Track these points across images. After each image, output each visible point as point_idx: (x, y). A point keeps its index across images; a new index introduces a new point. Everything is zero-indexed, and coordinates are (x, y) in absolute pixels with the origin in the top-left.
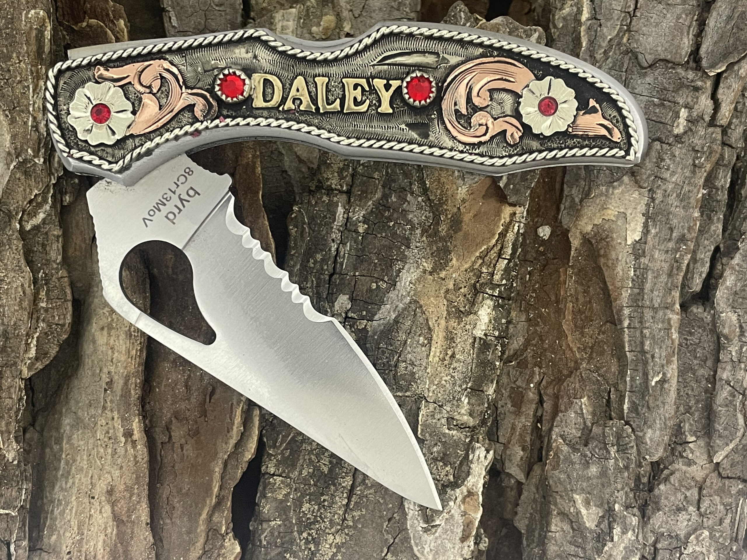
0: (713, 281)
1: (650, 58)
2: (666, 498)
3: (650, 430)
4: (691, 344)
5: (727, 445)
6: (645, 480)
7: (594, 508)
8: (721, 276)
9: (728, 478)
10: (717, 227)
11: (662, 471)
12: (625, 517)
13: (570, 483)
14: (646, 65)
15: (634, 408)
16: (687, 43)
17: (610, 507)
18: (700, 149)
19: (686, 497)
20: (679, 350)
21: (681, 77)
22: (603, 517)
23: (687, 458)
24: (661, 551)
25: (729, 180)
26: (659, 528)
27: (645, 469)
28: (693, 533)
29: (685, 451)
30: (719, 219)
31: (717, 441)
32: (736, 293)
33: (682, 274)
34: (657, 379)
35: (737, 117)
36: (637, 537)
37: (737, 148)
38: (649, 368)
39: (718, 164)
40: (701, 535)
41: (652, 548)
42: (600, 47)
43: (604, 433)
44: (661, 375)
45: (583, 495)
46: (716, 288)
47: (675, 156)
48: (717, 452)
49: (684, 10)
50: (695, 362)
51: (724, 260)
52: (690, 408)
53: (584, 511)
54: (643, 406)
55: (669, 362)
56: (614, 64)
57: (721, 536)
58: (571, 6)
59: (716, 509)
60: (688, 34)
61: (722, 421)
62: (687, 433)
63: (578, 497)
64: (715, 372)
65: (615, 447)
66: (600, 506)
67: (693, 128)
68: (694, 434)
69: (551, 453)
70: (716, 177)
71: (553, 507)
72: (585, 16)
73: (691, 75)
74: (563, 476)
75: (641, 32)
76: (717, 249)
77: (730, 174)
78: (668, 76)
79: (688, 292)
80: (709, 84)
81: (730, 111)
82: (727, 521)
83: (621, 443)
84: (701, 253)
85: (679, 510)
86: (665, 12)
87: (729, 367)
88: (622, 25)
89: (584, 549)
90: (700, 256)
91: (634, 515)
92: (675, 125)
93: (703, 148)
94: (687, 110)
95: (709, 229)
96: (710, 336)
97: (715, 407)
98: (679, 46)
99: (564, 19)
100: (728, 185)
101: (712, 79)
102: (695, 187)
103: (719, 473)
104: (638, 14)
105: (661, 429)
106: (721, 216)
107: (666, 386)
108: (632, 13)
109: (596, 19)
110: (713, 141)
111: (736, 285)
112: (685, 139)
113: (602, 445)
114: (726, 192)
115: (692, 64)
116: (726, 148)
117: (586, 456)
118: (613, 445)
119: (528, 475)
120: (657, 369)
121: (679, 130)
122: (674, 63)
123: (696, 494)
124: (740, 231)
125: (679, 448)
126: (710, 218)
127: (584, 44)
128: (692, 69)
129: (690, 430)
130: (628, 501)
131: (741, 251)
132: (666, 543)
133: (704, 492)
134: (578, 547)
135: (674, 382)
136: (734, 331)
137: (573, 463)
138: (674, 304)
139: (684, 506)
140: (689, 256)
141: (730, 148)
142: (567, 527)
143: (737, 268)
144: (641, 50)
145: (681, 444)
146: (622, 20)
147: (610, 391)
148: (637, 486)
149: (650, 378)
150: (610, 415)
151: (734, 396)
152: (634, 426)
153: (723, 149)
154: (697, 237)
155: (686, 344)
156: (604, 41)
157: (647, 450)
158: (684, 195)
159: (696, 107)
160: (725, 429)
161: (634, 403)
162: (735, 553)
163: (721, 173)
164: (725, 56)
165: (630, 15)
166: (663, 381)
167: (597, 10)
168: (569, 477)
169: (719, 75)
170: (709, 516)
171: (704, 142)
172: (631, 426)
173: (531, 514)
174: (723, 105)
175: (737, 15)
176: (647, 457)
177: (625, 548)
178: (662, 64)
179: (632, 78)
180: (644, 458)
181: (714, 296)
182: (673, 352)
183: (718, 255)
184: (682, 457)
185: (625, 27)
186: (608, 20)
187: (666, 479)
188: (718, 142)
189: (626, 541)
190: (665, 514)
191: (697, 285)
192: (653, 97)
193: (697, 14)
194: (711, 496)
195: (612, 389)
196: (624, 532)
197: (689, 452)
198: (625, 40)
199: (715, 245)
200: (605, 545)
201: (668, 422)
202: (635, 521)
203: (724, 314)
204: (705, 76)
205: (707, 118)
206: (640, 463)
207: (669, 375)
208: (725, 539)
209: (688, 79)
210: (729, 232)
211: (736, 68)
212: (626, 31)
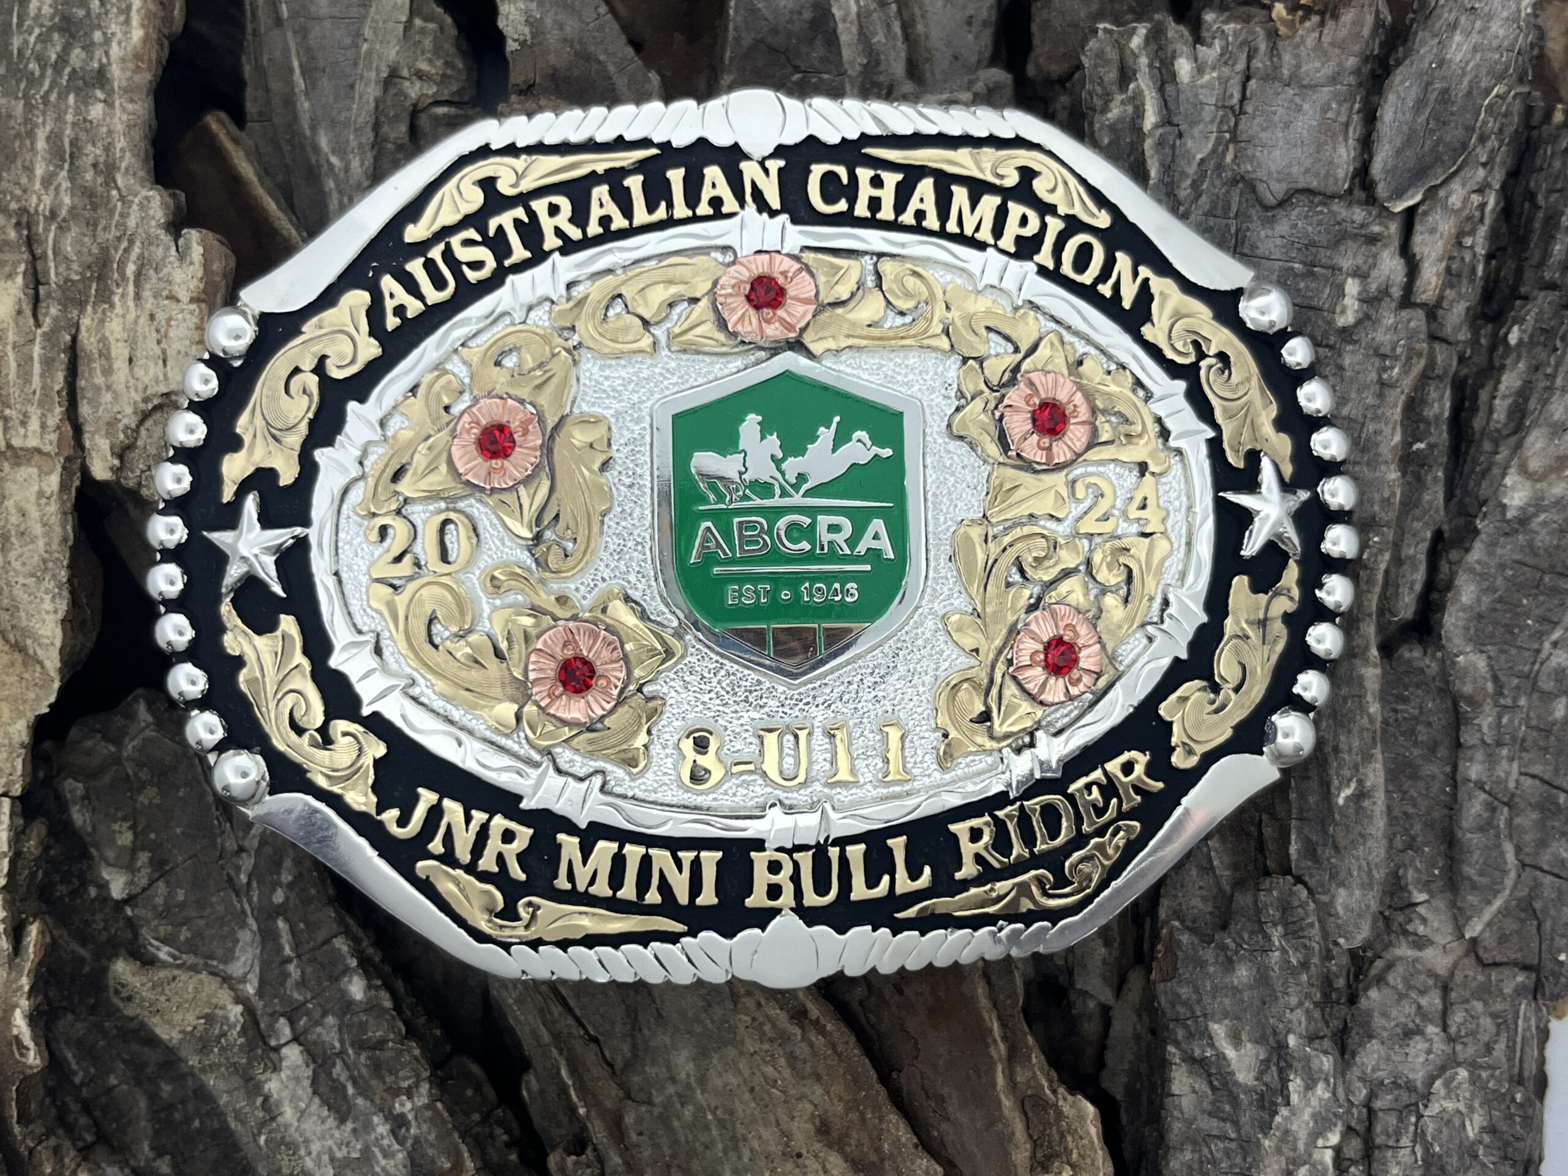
0: (1435, 596)
1: (1279, 189)
2: (1385, 1015)
3: (1342, 891)
4: (1405, 719)
5: (1489, 902)
6: (1341, 983)
7: (1249, 1045)
8: (1449, 586)
9: (1496, 964)
10: (1435, 495)
11: (1372, 962)
12: (1308, 1059)
13: (1199, 1001)
14: (1271, 200)
15: (1310, 851)
16: (1345, 155)
17: (1278, 1042)
18: (1388, 352)
19: (1419, 1007)
20: (1384, 732)
21: (1339, 218)
22: (1266, 1062)
23: (1416, 934)
24: (1380, 1114)
25: (1448, 405)
26: (1374, 1070)
27: (1340, 963)
28: (1439, 1076)
29: (1410, 920)
30: (1435, 479)
31: (1469, 898)
32: (1480, 617)
33: (1377, 590)
34: (1347, 792)
35: (1452, 286)
36: (1334, 1093)
37: (1458, 342)
38: (1332, 772)
39: (1426, 377)
40: (1453, 1078)
41: (1365, 1110)
42: (1184, 175)
43: (1256, 902)
44: (1353, 785)
45: (1227, 1022)
46: (1441, 608)
47: (1341, 368)
48: (1470, 918)
49: (1335, 96)
50: (1416, 752)
51: (1454, 555)
52: (1414, 838)
53: (1230, 1053)
54: (1325, 845)
55: (1368, 758)
56: (1214, 205)
57: (1492, 1076)
58: (1123, 102)
59: (1478, 1025)
60: (1346, 140)
61: (1476, 857)
62: (1411, 888)
63: (1216, 1026)
64: (1455, 768)
65: (1280, 928)
66: (1260, 1040)
67: (1372, 312)
68: (1426, 886)
69: (1159, 947)
70: (1423, 402)
71: (1171, 1049)
72: (1150, 119)
73: (1359, 214)
74: (1185, 991)
75: (1257, 142)
76: (1438, 535)
77: (1448, 393)
78: (1315, 219)
79: (1390, 622)
80: (1394, 228)
81: (1438, 275)
82: (1500, 1048)
83: (1291, 919)
84: (1409, 546)
85: (1408, 1034)
86: (1298, 100)
87: (1479, 755)
88: (1220, 131)
89: (1236, 1124)
90: (1408, 551)
91: (1326, 1052)
92: (1338, 310)
93: (1394, 349)
94: (1357, 281)
95: (1419, 500)
96: (1438, 701)
97: (1460, 834)
98: (1331, 163)
99: (1112, 128)
100: (1447, 414)
101: (1398, 219)
102: (1386, 424)
103: (1479, 960)
104: (1249, 109)
105: (1363, 886)
106: (1440, 474)
107: (1366, 803)
108: (1237, 108)
109: (1170, 123)
110: (1412, 335)
111: (1478, 600)
112: (1361, 335)
113: (1256, 927)
114: (1445, 427)
115: (1359, 194)
116: (1437, 346)
117: (1224, 948)
118: (1275, 925)
119: (1119, 991)
120: (1346, 773)
121: (1347, 319)
122: (1324, 195)
123: (1438, 1001)
124: (1477, 498)
125: (1400, 918)
126: (1419, 479)
127: (1153, 173)
128: (1359, 203)
129: (1417, 881)
130: (1312, 1027)
131: (1483, 536)
132: (1389, 1097)
133: (1453, 995)
134: (1224, 1120)
135: (1380, 797)
136: (1484, 689)
137: (1203, 964)
138: (1367, 648)
139: (1417, 1025)
140: (1387, 556)
141: (1445, 346)
142: (1202, 1086)
143: (1478, 567)
144: (1260, 174)
145: (1401, 909)
146: (1221, 122)
147: (1261, 821)
148: (1326, 996)
149: (1333, 790)
150: (1265, 865)
151: (1494, 810)
152: (1312, 883)
153: (1431, 348)
154: (1398, 518)
155: (1396, 720)
156: (1189, 164)
157: (1338, 926)
158: (1368, 440)
159: (1374, 273)
160: (1482, 874)
161: (1309, 840)
162: (1521, 1106)
163: (1433, 395)
164: (1419, 174)
165: (1234, 112)
166: (1361, 795)
167: (1172, 107)
168: (1196, 990)
169: (1411, 212)
170: (1465, 1040)
171: (1395, 338)
172: (1305, 884)
173: (1130, 1062)
174: (1426, 265)
175: (1433, 96)
176: (1341, 941)
177: (1315, 1116)
178: (1302, 197)
179: (1248, 229)
180: (1336, 944)
181: (1440, 624)
182: (1374, 738)
183: (1440, 546)
184: (1405, 933)
185: (1227, 135)
186: (1193, 124)
187: (1380, 980)
188: (1422, 336)
189: (1314, 1102)
190: (1383, 1043)
191: (1406, 606)
192: (1292, 259)
193: (1358, 98)
194: (1467, 1001)
195: (1265, 817)
196: (1310, 1086)
197: (1417, 922)
198: (1229, 158)
199: (1433, 528)
200: (1276, 1113)
201: (1375, 873)
202: (1326, 1063)
203: (1461, 659)
204: (1385, 214)
205: (1396, 292)
206: (1329, 951)
207: (1368, 784)
208: (1499, 1081)
209: (1353, 222)
210: (1455, 500)
211: (1442, 193)
212: (1230, 141)
